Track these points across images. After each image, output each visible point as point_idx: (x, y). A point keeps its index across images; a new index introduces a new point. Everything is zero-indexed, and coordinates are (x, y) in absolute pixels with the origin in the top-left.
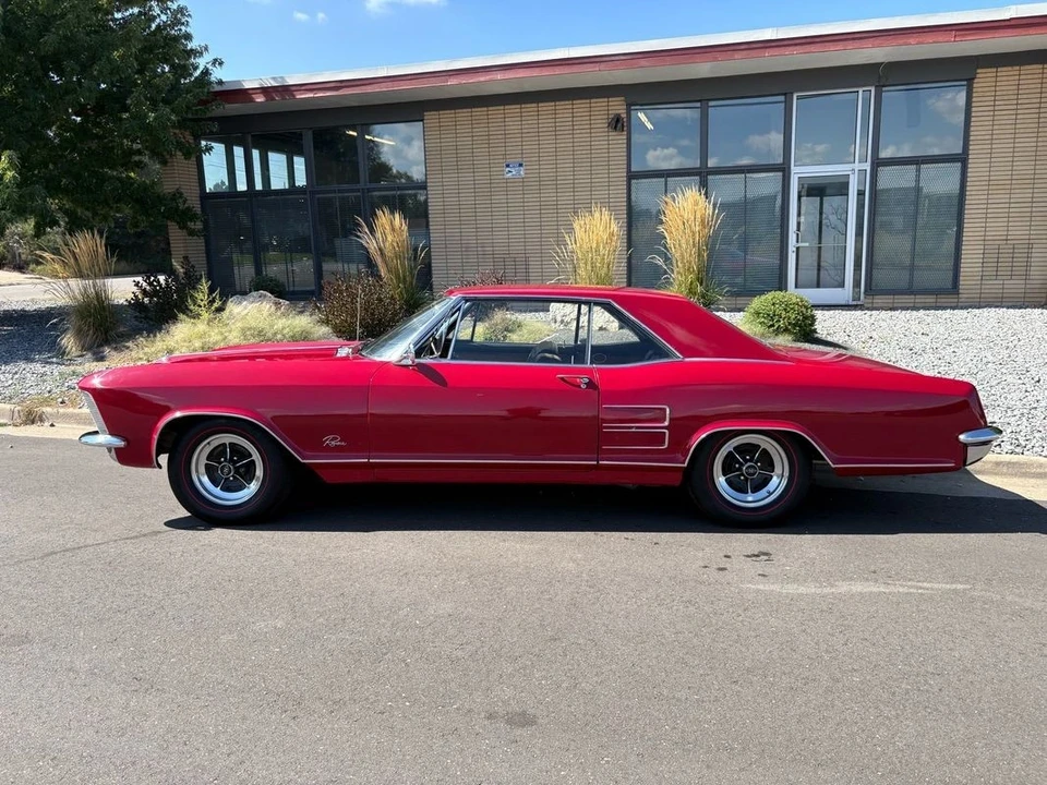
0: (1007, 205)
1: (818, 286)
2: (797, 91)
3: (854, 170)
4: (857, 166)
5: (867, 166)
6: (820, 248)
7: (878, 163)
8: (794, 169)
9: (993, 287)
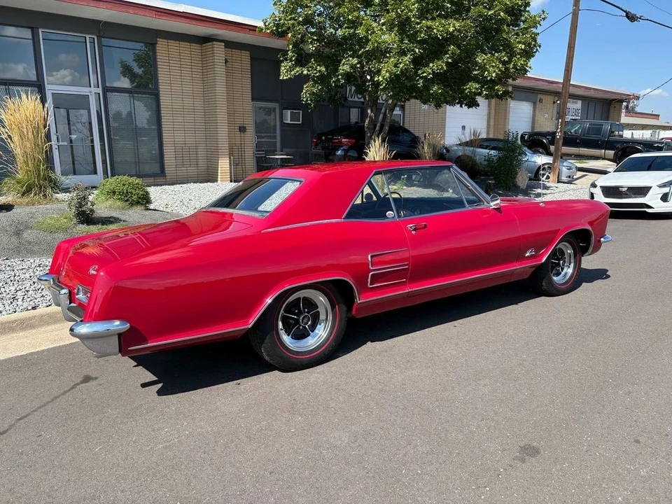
0: (183, 124)
1: (75, 174)
2: (41, 28)
3: (92, 92)
4: (94, 90)
5: (100, 90)
6: (72, 146)
7: (107, 90)
8: (48, 87)
9: (182, 171)
